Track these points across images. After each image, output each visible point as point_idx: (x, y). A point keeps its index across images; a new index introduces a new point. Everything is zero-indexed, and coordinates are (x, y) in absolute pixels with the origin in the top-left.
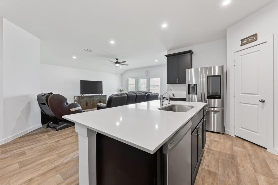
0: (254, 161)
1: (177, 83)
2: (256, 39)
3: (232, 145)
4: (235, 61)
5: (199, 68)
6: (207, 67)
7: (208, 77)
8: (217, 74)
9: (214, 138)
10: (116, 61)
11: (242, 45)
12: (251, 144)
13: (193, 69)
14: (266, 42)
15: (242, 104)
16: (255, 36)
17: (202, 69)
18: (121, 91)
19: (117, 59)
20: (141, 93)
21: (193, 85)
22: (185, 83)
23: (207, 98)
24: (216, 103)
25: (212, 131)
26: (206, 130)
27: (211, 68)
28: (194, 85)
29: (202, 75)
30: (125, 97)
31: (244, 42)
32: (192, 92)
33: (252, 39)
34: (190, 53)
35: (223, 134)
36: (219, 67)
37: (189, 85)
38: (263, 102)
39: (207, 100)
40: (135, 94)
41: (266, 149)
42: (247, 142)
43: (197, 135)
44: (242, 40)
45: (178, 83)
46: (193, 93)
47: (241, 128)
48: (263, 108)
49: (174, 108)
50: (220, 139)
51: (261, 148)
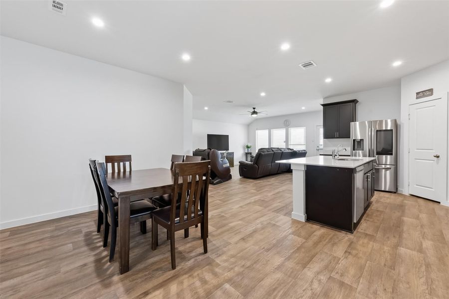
1: (337, 138)
2: (432, 94)
4: (409, 115)
5: (366, 122)
6: (377, 121)
7: (377, 131)
8: (389, 128)
11: (417, 98)
13: (357, 123)
14: (441, 98)
15: (417, 160)
16: (431, 91)
17: (370, 123)
19: (254, 108)
21: (359, 140)
22: (350, 138)
23: (377, 155)
24: (388, 159)
25: (383, 189)
26: (375, 189)
27: (381, 122)
28: (361, 140)
29: (370, 129)
31: (420, 95)
32: (358, 147)
33: (428, 93)
34: (354, 102)
35: (395, 193)
36: (392, 121)
37: (354, 140)
38: (438, 157)
39: (377, 156)
41: (439, 203)
44: (417, 94)
45: (339, 138)
46: (359, 149)
47: (415, 186)
48: (438, 163)
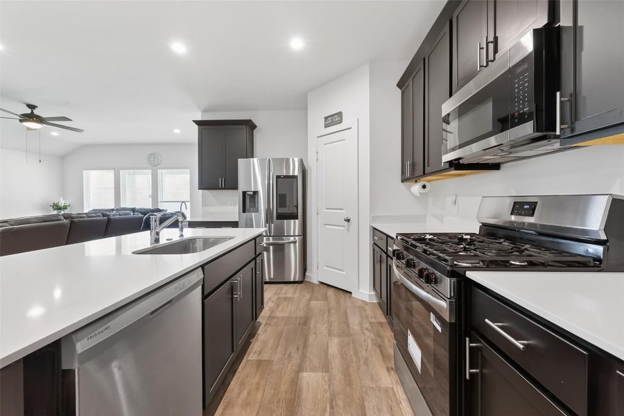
0: (333, 318)
1: (222, 189)
2: (341, 121)
3: (310, 300)
4: (317, 152)
6: (276, 159)
7: (278, 177)
8: (291, 174)
9: (285, 294)
10: (29, 111)
11: (326, 126)
12: (337, 290)
13: (256, 160)
14: (350, 128)
15: (327, 226)
16: (340, 114)
17: (267, 162)
18: (57, 207)
19: (31, 107)
20: (128, 214)
21: (252, 193)
22: (237, 188)
23: (278, 219)
27: (282, 161)
28: (254, 192)
29: (267, 173)
30: (63, 226)
31: (328, 122)
32: (250, 207)
33: (337, 118)
34: (249, 125)
35: (301, 283)
37: (244, 193)
38: (348, 220)
39: (277, 222)
40: (104, 215)
41: (351, 293)
42: (332, 289)
43: (232, 297)
44: (326, 118)
45: (225, 188)
46: (252, 209)
47: (326, 268)
48: (348, 230)
49: (193, 244)
50: (294, 293)
51: (346, 293)
